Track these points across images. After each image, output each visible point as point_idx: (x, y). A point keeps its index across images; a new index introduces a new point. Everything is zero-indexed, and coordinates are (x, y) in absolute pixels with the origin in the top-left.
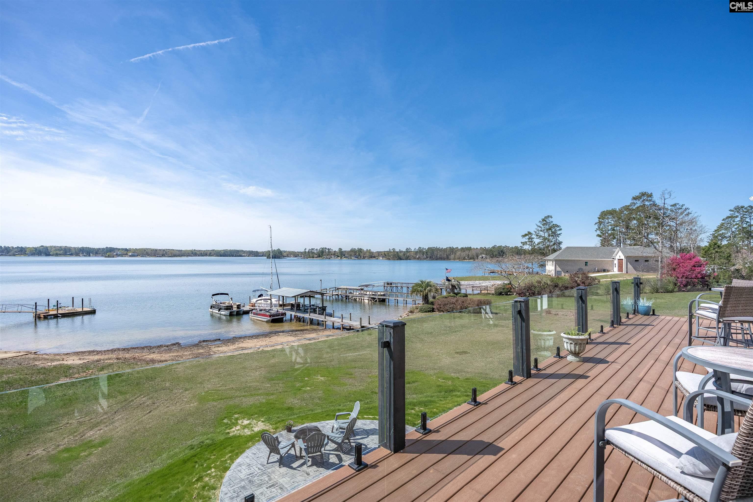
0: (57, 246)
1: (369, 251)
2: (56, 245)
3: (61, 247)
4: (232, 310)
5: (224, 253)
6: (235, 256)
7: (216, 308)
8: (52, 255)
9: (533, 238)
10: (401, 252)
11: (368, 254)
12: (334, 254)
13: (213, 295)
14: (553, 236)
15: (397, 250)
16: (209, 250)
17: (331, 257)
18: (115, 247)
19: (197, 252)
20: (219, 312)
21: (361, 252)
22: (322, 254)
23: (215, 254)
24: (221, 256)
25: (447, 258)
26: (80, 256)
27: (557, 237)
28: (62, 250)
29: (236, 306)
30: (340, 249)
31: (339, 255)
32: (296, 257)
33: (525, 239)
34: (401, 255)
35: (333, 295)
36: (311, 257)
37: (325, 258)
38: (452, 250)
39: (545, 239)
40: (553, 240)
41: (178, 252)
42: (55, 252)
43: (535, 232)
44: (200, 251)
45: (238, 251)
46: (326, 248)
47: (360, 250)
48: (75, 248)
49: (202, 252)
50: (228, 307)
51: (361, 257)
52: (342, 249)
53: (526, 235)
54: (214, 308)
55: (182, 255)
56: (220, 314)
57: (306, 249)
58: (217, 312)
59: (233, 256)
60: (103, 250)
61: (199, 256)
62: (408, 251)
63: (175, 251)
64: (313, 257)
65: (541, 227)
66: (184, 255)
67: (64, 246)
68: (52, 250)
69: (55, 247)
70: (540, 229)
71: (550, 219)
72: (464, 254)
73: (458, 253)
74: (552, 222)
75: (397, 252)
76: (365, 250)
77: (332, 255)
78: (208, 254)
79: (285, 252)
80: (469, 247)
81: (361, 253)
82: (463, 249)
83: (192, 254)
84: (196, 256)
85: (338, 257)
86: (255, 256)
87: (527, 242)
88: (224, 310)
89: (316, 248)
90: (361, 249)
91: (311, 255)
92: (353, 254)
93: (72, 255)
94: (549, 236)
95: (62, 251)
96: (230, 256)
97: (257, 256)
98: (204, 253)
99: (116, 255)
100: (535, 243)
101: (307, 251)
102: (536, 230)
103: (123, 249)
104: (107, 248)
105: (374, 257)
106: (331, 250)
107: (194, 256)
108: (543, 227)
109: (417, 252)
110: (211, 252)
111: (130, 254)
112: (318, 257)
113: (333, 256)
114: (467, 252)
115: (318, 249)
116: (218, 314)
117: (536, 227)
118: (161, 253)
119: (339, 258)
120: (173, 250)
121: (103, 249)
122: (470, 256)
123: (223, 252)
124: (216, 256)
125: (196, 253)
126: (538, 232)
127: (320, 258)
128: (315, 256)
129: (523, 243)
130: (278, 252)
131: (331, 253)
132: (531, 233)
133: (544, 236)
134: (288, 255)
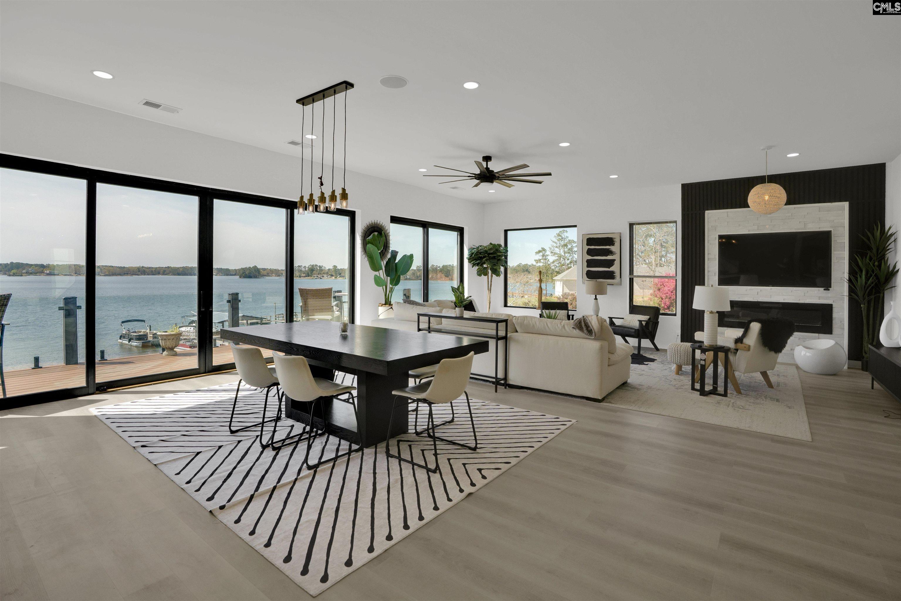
4: (146, 340)
5: (184, 271)
7: (127, 339)
9: (548, 255)
12: (327, 273)
13: (123, 322)
14: (569, 253)
16: (162, 267)
19: (146, 270)
20: (129, 342)
22: (312, 273)
23: (170, 272)
24: (179, 274)
27: (574, 255)
29: (152, 336)
30: (334, 266)
31: (334, 274)
32: (279, 276)
33: (539, 257)
37: (315, 277)
39: (560, 257)
40: (569, 258)
41: (118, 269)
43: (550, 248)
44: (150, 268)
46: (316, 265)
50: (141, 337)
52: (337, 267)
53: (540, 252)
54: (124, 338)
55: (124, 274)
56: (131, 346)
58: (127, 342)
60: (6, 267)
61: (148, 275)
64: (300, 277)
65: (556, 243)
66: (127, 274)
70: (555, 245)
71: (565, 233)
74: (567, 237)
78: (161, 273)
79: (264, 269)
83: (139, 271)
84: (145, 275)
85: (332, 276)
86: (224, 275)
87: (540, 260)
88: (136, 340)
89: (303, 265)
91: (297, 274)
94: (565, 253)
96: (191, 275)
97: (227, 275)
98: (155, 271)
99: (27, 273)
100: (550, 260)
102: (550, 246)
103: (37, 265)
106: (323, 268)
107: (142, 274)
108: (558, 242)
110: (166, 269)
111: (48, 272)
112: (307, 276)
115: (307, 266)
116: (129, 345)
117: (551, 243)
119: (333, 278)
120: (112, 267)
123: (181, 270)
124: (172, 275)
125: (144, 271)
126: (553, 249)
127: (309, 278)
128: (302, 275)
129: (537, 260)
130: (255, 270)
131: (323, 272)
132: (545, 250)
133: (559, 253)
134: (268, 274)
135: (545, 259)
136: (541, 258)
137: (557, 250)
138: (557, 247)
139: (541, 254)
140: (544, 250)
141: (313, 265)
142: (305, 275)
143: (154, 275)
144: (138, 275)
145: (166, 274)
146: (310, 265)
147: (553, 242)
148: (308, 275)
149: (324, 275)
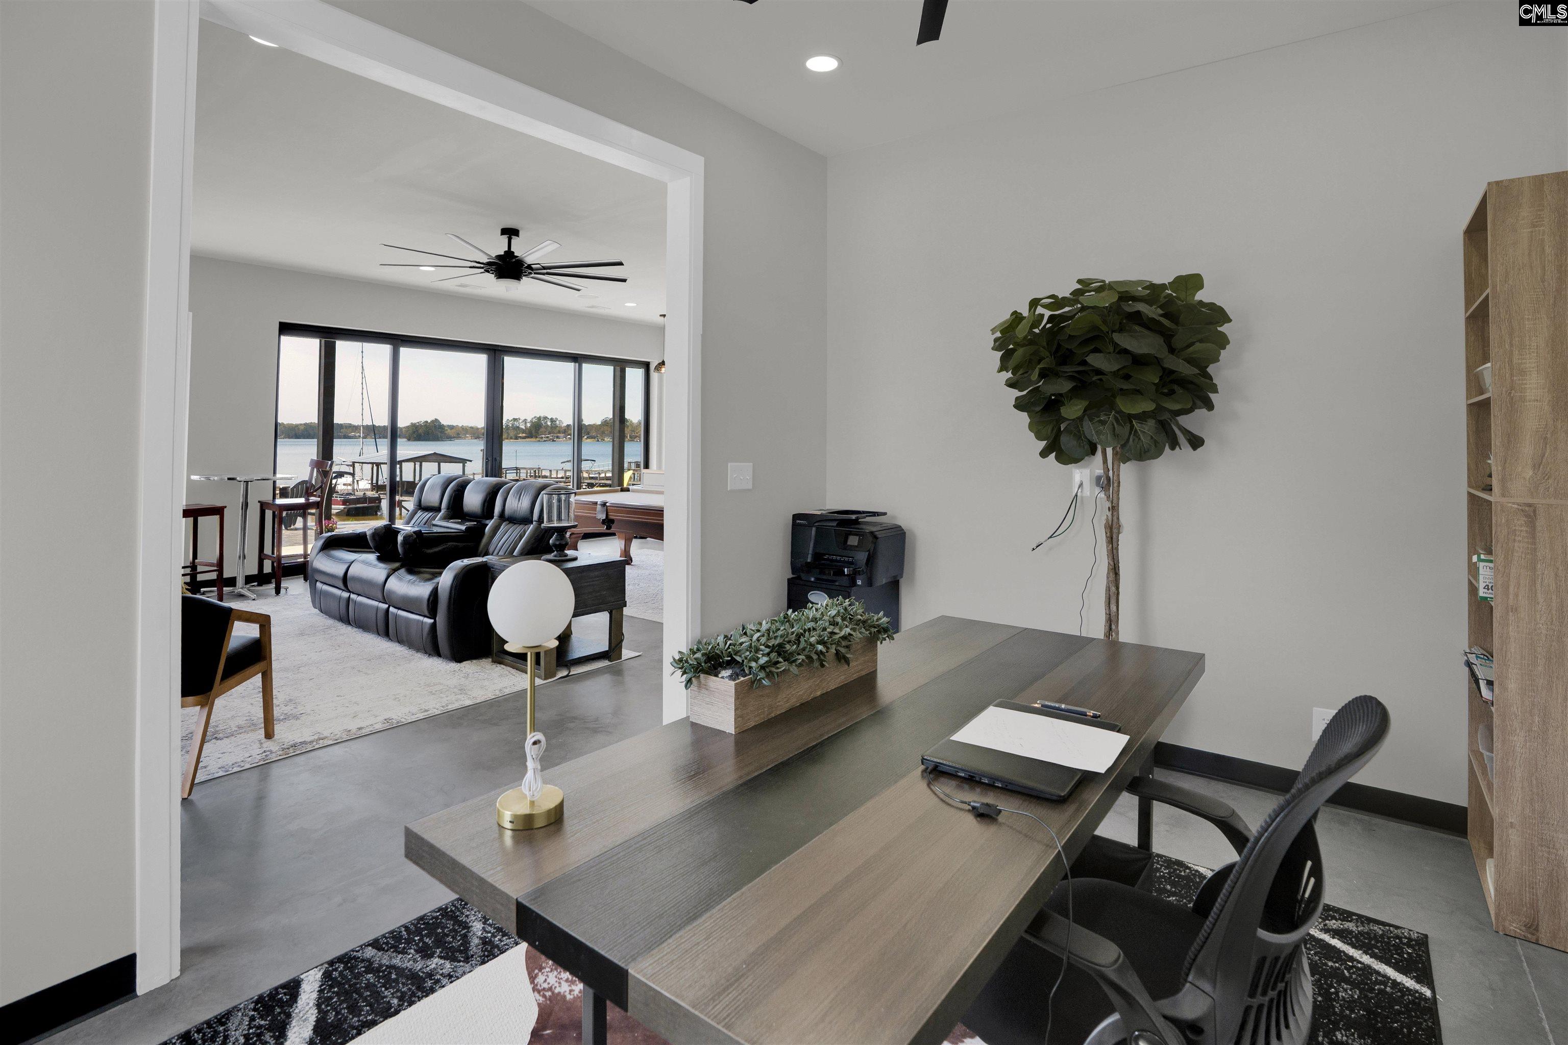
17: (558, 437)
36: (511, 438)
77: (559, 432)
113: (561, 435)
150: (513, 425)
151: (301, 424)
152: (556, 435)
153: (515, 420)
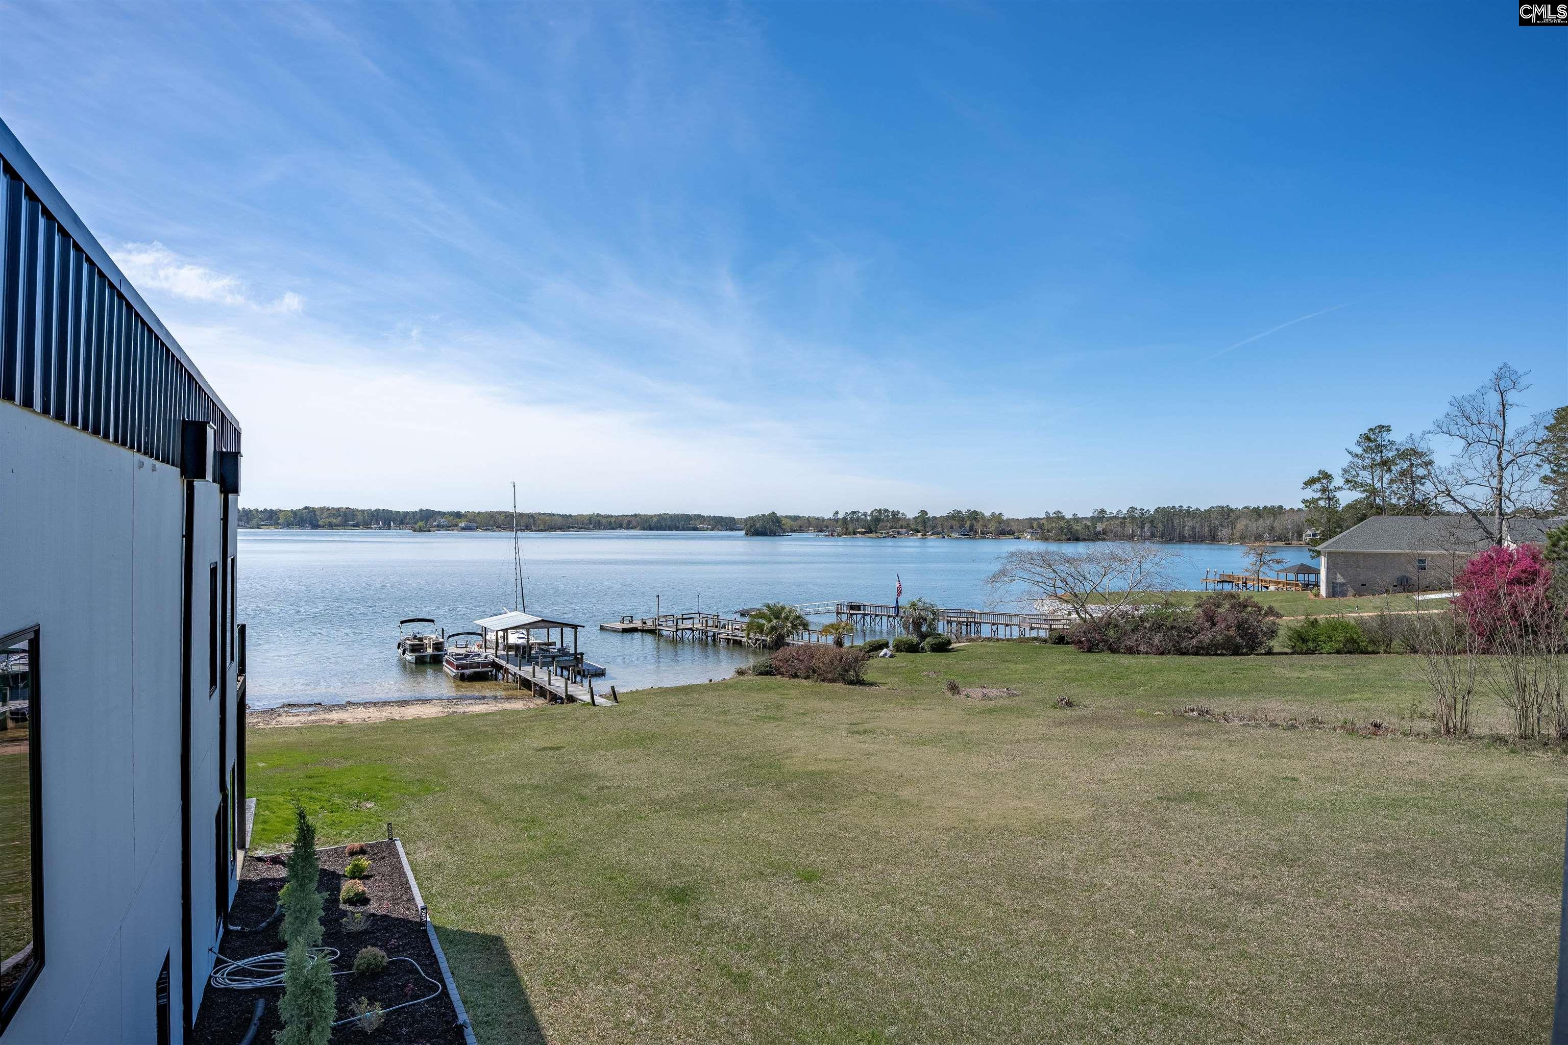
0: (333, 508)
1: (997, 518)
2: (331, 506)
3: (338, 509)
5: (658, 521)
6: (683, 529)
8: (323, 527)
9: (1335, 489)
10: (1076, 519)
11: (992, 526)
12: (907, 526)
13: (402, 622)
15: (1068, 516)
16: (627, 516)
17: (899, 533)
18: (436, 509)
19: (602, 520)
21: (975, 519)
22: (877, 525)
23: (638, 524)
24: (651, 529)
25: (1213, 538)
26: (371, 528)
28: (340, 516)
30: (924, 513)
31: (920, 528)
33: (1312, 492)
34: (1078, 527)
35: (677, 630)
36: (849, 534)
37: (884, 535)
38: (1227, 515)
39: (1374, 491)
41: (560, 520)
42: (327, 520)
43: (1344, 473)
44: (608, 516)
45: (688, 518)
46: (886, 511)
47: (975, 516)
48: (363, 511)
49: (613, 520)
51: (976, 532)
52: (926, 513)
53: (1316, 482)
55: (569, 527)
57: (837, 513)
59: (677, 529)
60: (414, 516)
61: (604, 529)
62: (1101, 516)
63: (557, 517)
64: (854, 534)
65: (1360, 458)
66: (573, 527)
67: (345, 506)
68: (324, 516)
69: (328, 509)
70: (1358, 462)
72: (1257, 526)
73: (1241, 525)
74: (1394, 442)
75: (1068, 521)
76: (988, 514)
77: (901, 527)
78: (624, 525)
80: (1276, 504)
81: (975, 523)
82: (1258, 513)
83: (591, 523)
84: (600, 529)
85: (918, 531)
86: (726, 530)
87: (1316, 499)
89: (862, 511)
90: (975, 513)
91: (851, 529)
92: (955, 524)
93: (358, 527)
95: (339, 518)
96: (670, 529)
97: (731, 529)
98: (616, 522)
99: (438, 526)
100: (1341, 501)
101: (841, 516)
102: (1345, 467)
103: (451, 514)
104: (421, 510)
105: (1011, 533)
106: (900, 516)
107: (595, 528)
108: (1367, 456)
109: (1124, 518)
110: (633, 519)
111: (463, 525)
112: (867, 532)
113: (903, 531)
114: (1269, 521)
115: (869, 513)
117: (1347, 458)
118: (524, 521)
119: (919, 535)
120: (554, 515)
121: (414, 514)
122: (1278, 530)
123: (655, 519)
124: (641, 529)
125: (599, 522)
126: (1354, 473)
127: (872, 535)
128: (859, 530)
129: (1307, 501)
130: (772, 521)
131: (900, 522)
132: (1330, 475)
133: (1370, 482)
134: (801, 527)
135: (1329, 499)
136: (1317, 495)
137: (1365, 476)
138: (1364, 468)
139: (1318, 486)
140: (1327, 476)
141: (880, 510)
142: (863, 530)
143: (613, 529)
144: (588, 529)
145: (632, 528)
146: (875, 510)
147: (1357, 455)
148: (869, 531)
149: (900, 530)
150: (851, 518)
151: (655, 515)
152: (896, 530)
153: (854, 513)
